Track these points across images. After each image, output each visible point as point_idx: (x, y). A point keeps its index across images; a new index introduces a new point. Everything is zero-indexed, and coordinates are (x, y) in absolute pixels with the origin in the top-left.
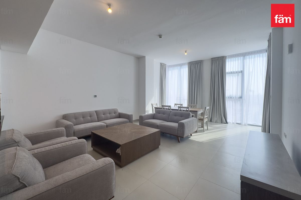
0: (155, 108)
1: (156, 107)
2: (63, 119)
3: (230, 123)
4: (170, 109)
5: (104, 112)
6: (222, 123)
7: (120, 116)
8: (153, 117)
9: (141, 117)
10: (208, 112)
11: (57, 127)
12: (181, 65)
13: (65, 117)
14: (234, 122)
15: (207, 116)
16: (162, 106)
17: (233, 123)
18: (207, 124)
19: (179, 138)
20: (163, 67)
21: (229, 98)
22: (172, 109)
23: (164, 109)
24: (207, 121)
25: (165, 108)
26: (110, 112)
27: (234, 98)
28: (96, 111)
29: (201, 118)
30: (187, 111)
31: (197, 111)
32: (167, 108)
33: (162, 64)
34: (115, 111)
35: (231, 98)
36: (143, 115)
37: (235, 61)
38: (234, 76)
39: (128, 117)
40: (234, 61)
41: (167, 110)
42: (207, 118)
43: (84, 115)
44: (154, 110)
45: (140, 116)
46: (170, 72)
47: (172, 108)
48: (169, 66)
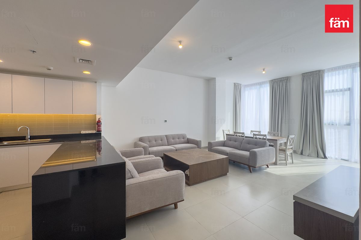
0: (226, 134)
1: (228, 133)
2: (140, 141)
3: (332, 158)
4: (243, 136)
5: (174, 137)
6: (318, 157)
7: (189, 141)
8: (224, 144)
9: (210, 144)
10: (293, 142)
11: (135, 148)
12: (260, 84)
13: (141, 140)
14: (337, 157)
15: (291, 147)
16: (235, 133)
17: (336, 159)
18: (292, 156)
19: (251, 167)
20: (237, 89)
21: (329, 124)
22: (246, 137)
23: (236, 136)
24: (292, 153)
25: (238, 135)
26: (179, 136)
27: (337, 124)
28: (166, 136)
29: (283, 149)
30: (263, 139)
31: (276, 140)
32: (241, 135)
33: (236, 85)
34: (183, 136)
35: (332, 124)
36: (212, 141)
37: (339, 74)
38: (337, 96)
39: (197, 143)
40: (337, 76)
41: (240, 137)
42: (292, 148)
43: (156, 139)
44: (226, 137)
45: (208, 143)
46: (247, 93)
47: (246, 135)
48: (246, 86)
